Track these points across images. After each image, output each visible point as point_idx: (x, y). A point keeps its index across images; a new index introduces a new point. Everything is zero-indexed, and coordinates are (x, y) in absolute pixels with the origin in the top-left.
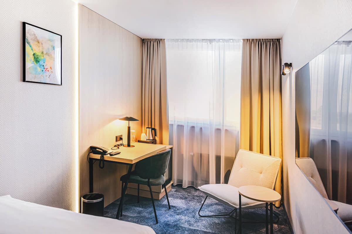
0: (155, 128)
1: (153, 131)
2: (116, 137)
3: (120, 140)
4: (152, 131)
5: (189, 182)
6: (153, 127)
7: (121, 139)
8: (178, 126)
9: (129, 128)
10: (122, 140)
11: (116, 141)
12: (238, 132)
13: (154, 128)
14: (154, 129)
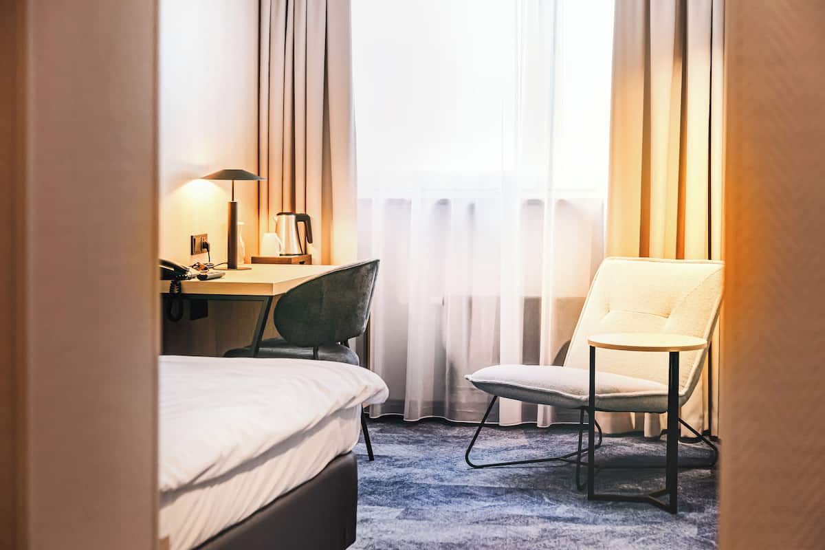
0: (307, 213)
1: (301, 224)
2: (193, 240)
3: (202, 252)
4: (299, 223)
5: (425, 403)
6: (299, 210)
7: (205, 246)
8: (391, 202)
9: (233, 206)
10: (208, 251)
11: (192, 254)
12: (603, 205)
13: (303, 212)
14: (304, 218)
